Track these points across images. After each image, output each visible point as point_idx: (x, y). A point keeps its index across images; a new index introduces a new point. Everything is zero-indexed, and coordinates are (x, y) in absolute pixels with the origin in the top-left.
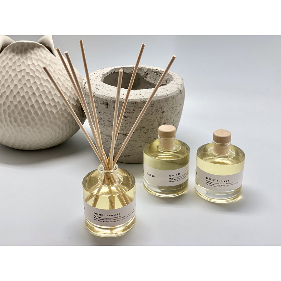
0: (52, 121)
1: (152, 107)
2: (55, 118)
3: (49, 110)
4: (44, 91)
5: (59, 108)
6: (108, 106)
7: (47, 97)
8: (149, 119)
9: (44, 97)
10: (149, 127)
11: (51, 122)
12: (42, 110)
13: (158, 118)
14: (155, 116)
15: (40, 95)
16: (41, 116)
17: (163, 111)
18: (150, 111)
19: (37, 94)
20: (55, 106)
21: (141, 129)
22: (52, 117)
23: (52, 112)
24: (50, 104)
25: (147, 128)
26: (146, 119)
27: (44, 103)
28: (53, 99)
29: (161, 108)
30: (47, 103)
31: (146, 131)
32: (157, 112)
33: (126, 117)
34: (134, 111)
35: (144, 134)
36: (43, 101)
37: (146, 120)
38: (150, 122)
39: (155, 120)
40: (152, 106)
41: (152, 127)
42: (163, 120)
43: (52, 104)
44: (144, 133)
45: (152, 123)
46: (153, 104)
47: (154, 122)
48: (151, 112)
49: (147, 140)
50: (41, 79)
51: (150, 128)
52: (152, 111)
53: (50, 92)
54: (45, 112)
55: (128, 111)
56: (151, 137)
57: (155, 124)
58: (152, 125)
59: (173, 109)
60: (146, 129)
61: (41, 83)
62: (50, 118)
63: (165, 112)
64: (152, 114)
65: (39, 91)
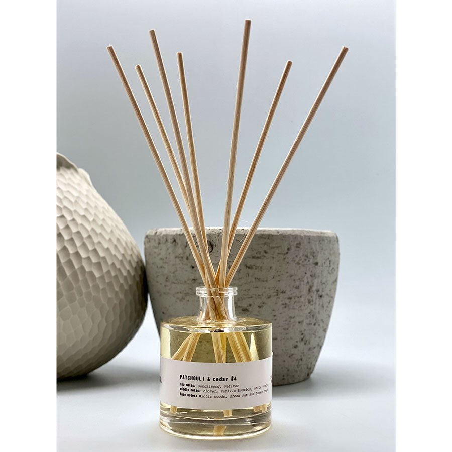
0: (91, 294)
1: (298, 249)
2: (96, 287)
3: (87, 269)
4: (78, 232)
5: (105, 270)
6: (213, 248)
7: (84, 244)
8: (292, 273)
9: (78, 244)
10: (292, 292)
11: (89, 294)
12: (74, 267)
13: (308, 275)
14: (303, 269)
15: (72, 239)
16: (71, 279)
17: (316, 261)
18: (295, 256)
19: (66, 237)
20: (99, 265)
21: (277, 295)
22: (91, 285)
23: (91, 273)
24: (89, 258)
25: (288, 294)
26: (287, 272)
27: (77, 254)
28: (95, 250)
29: (313, 254)
30: (83, 255)
31: (287, 301)
32: (305, 260)
33: (249, 268)
34: (265, 254)
35: (283, 308)
36: (75, 251)
37: (288, 274)
38: (294, 280)
39: (304, 277)
40: (297, 247)
41: (297, 292)
42: (316, 281)
43: (94, 260)
44: (282, 304)
45: (297, 283)
46: (300, 244)
47: (302, 283)
48: (297, 259)
49: (287, 323)
50: (73, 213)
51: (294, 295)
52: (299, 256)
53: (90, 237)
54: (79, 273)
55: (254, 253)
56: (294, 317)
57: (302, 285)
58: (297, 288)
59: (330, 263)
60: (288, 297)
61: (74, 220)
62: (88, 286)
63: (319, 264)
64: (298, 263)
65: (70, 233)
